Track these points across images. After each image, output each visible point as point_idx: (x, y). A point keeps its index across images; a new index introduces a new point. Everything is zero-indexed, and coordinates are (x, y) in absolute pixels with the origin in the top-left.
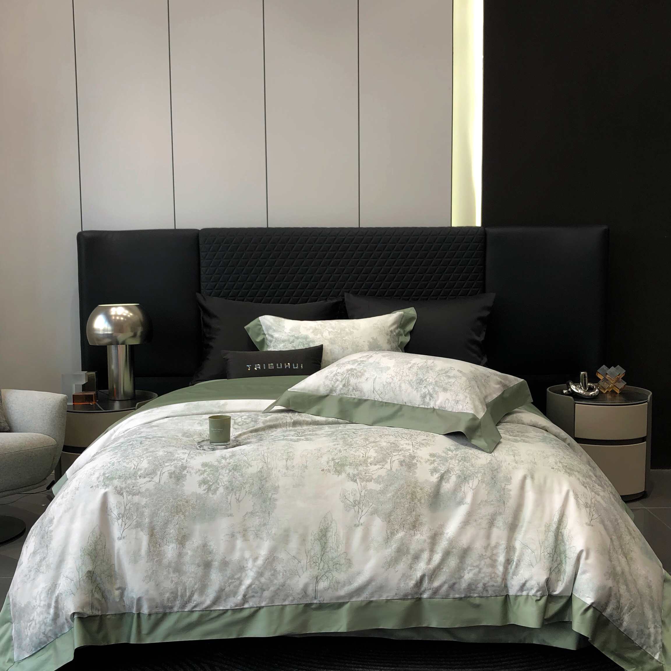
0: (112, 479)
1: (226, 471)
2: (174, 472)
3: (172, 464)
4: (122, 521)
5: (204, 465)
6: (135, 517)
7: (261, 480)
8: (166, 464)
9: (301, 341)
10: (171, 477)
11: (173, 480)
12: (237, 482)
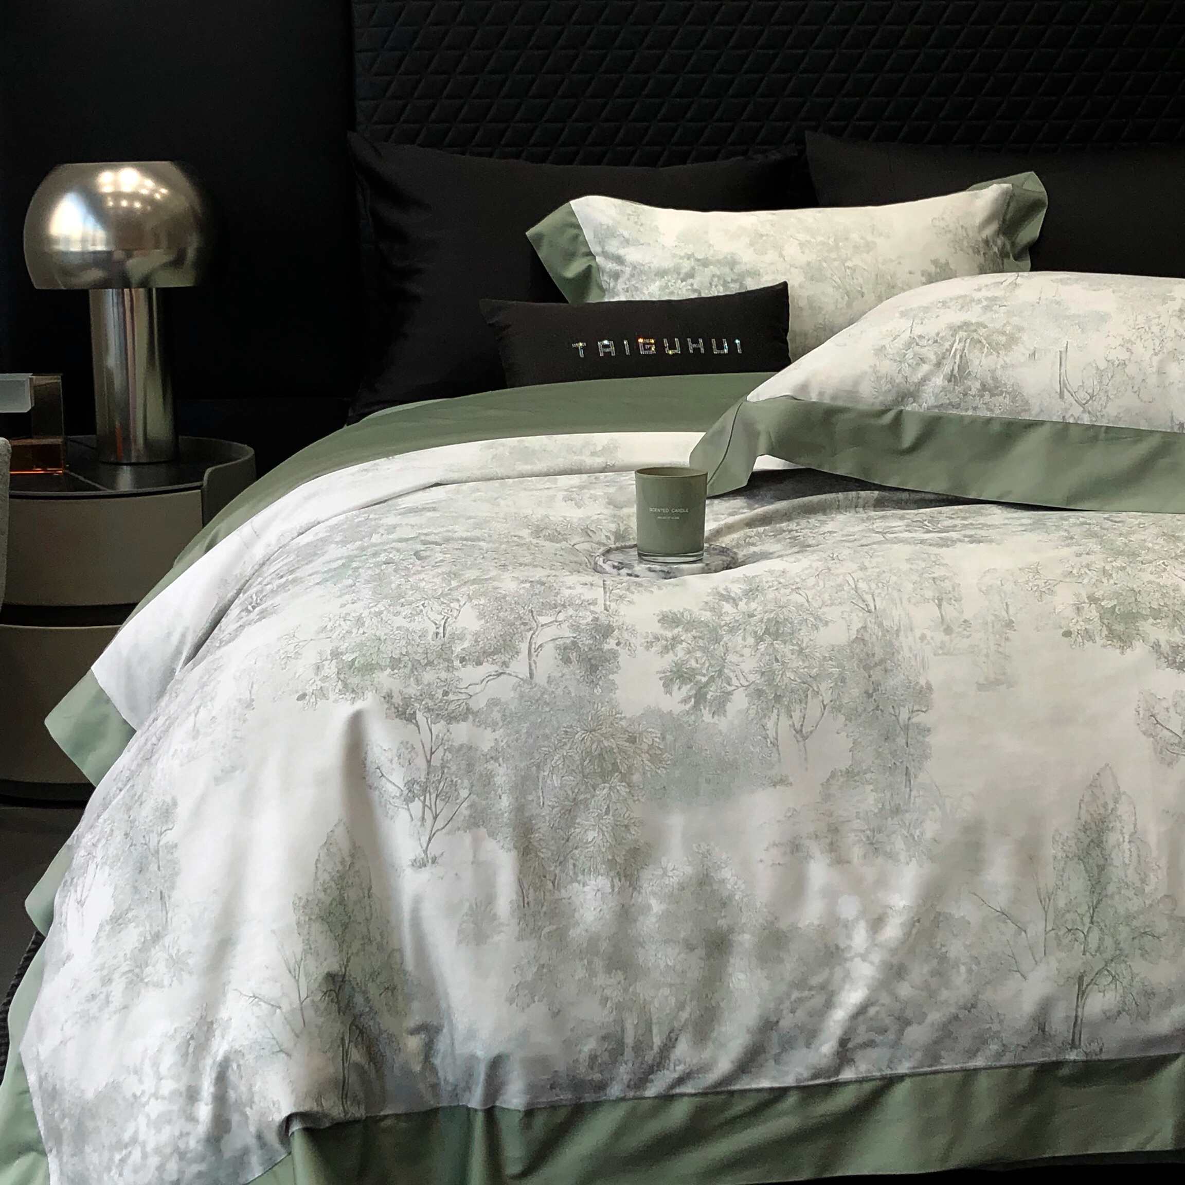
0: (369, 668)
1: (744, 639)
2: (574, 643)
3: (561, 617)
4: (424, 806)
5: (669, 620)
6: (464, 793)
7: (867, 668)
8: (543, 620)
9: (718, 273)
10: (567, 661)
11: (576, 670)
12: (788, 674)
